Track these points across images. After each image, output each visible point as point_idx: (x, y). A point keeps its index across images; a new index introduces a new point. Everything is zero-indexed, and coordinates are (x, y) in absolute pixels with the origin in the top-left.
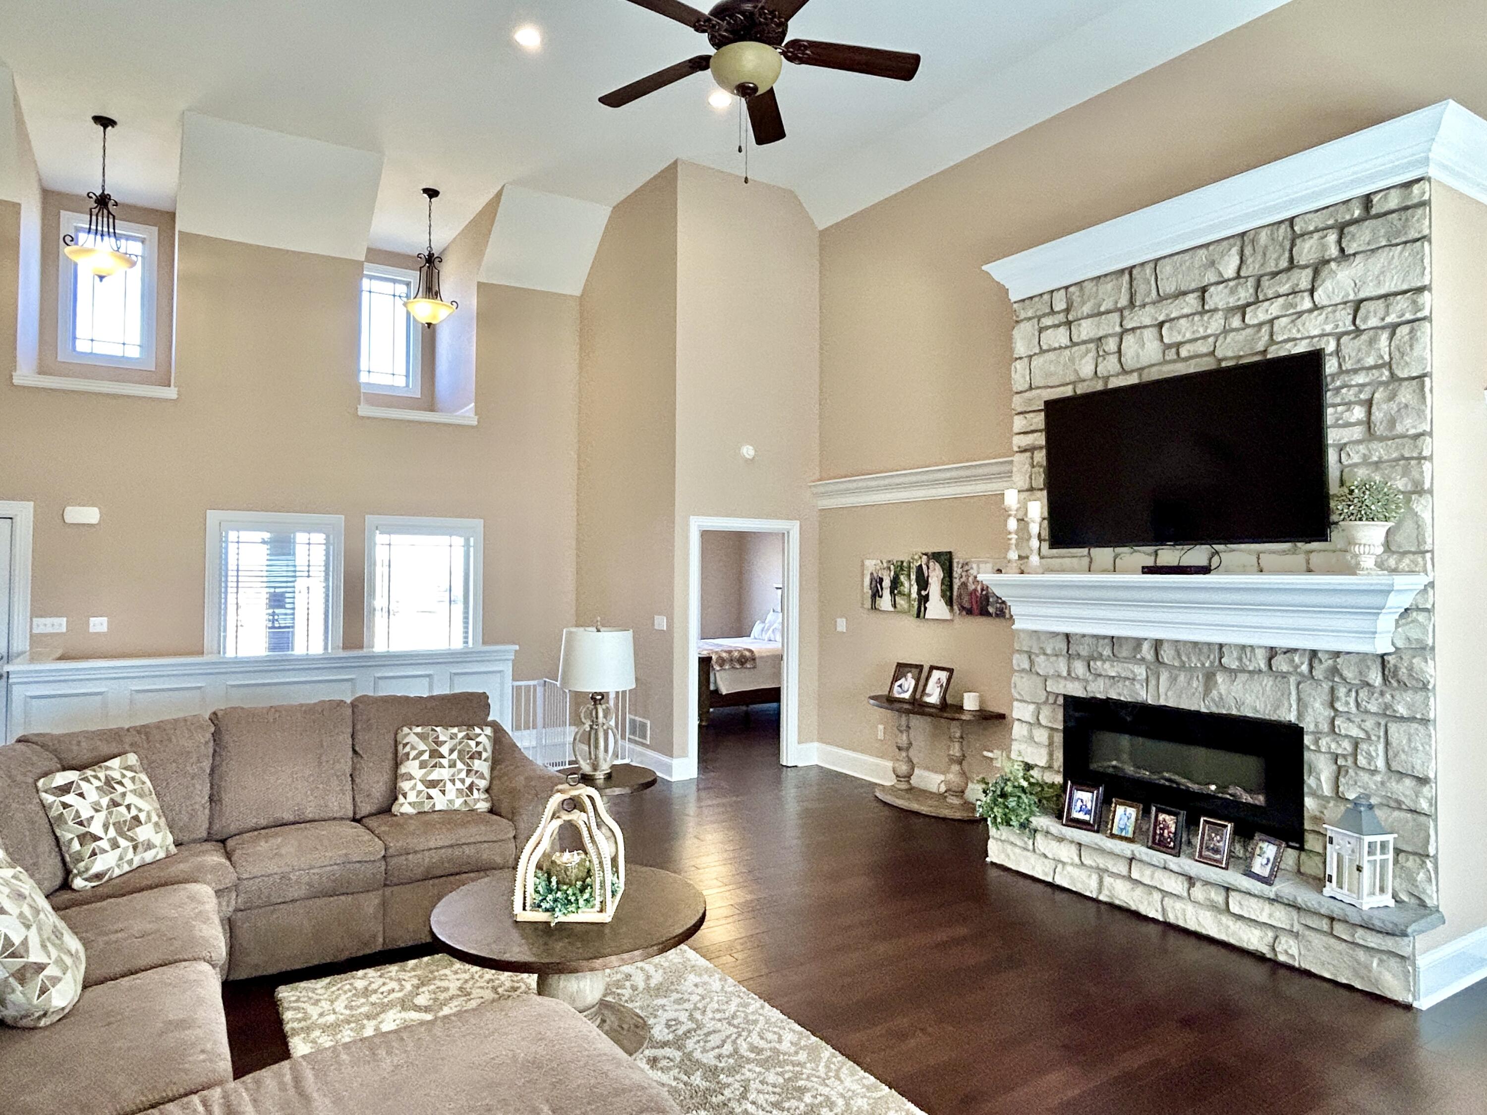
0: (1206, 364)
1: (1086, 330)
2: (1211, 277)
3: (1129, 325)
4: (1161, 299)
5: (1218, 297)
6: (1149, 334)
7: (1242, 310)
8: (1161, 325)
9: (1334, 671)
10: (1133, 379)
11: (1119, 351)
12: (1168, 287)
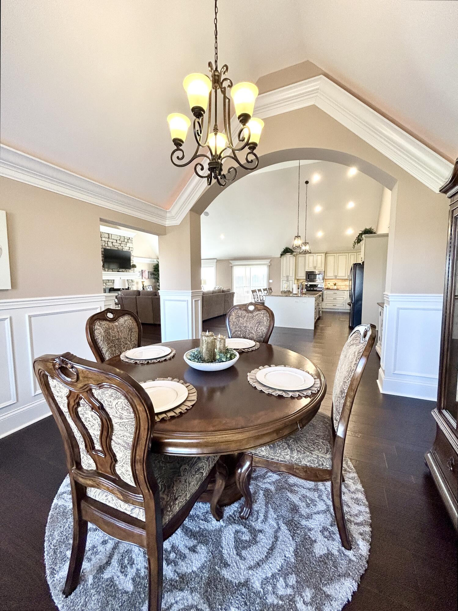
0: (116, 249)
1: (104, 239)
2: (117, 239)
3: (109, 240)
4: (112, 239)
5: (118, 241)
6: (111, 243)
7: (120, 244)
8: (112, 242)
9: (129, 282)
10: (109, 248)
11: (108, 244)
12: (113, 238)
